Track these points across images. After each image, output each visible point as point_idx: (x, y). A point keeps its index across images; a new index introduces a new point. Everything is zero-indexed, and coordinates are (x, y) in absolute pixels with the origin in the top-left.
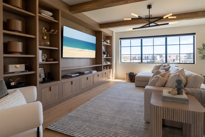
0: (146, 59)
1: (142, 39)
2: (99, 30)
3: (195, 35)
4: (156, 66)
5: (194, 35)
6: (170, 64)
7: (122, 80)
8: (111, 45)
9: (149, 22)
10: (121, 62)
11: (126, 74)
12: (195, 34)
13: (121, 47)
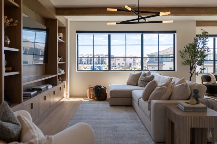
0: (89, 62)
1: (109, 34)
2: (54, 18)
3: (176, 34)
4: (133, 75)
5: (174, 34)
6: (151, 71)
7: (82, 99)
8: (64, 42)
9: (139, 17)
10: (78, 70)
11: (89, 88)
12: (175, 32)
13: (78, 45)
